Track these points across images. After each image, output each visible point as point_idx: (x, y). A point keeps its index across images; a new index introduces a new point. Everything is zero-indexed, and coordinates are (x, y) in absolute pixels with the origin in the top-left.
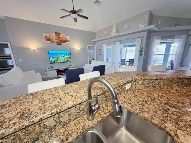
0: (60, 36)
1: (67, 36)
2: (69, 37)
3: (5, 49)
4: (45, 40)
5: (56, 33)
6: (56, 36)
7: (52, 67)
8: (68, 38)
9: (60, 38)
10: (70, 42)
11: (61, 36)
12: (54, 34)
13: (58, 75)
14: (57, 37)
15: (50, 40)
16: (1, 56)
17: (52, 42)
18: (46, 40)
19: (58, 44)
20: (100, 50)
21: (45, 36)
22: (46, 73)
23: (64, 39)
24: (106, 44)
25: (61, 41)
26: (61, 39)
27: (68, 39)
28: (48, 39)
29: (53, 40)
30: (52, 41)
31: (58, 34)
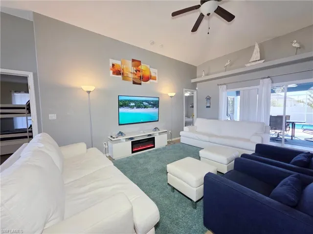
0: (140, 67)
1: (152, 68)
2: (156, 71)
3: (16, 94)
4: (111, 72)
5: (133, 60)
6: (133, 66)
7: (121, 134)
8: (154, 72)
9: (139, 71)
10: (156, 80)
11: (143, 67)
12: (130, 63)
13: (133, 152)
14: (135, 69)
15: (120, 74)
16: (2, 108)
17: (125, 78)
18: (114, 73)
19: (134, 83)
20: (208, 99)
21: (113, 65)
22: (107, 147)
23: (147, 74)
24: (225, 86)
25: (140, 77)
26: (141, 74)
27: (153, 75)
28: (118, 72)
29: (128, 74)
30: (125, 75)
31: (137, 63)
